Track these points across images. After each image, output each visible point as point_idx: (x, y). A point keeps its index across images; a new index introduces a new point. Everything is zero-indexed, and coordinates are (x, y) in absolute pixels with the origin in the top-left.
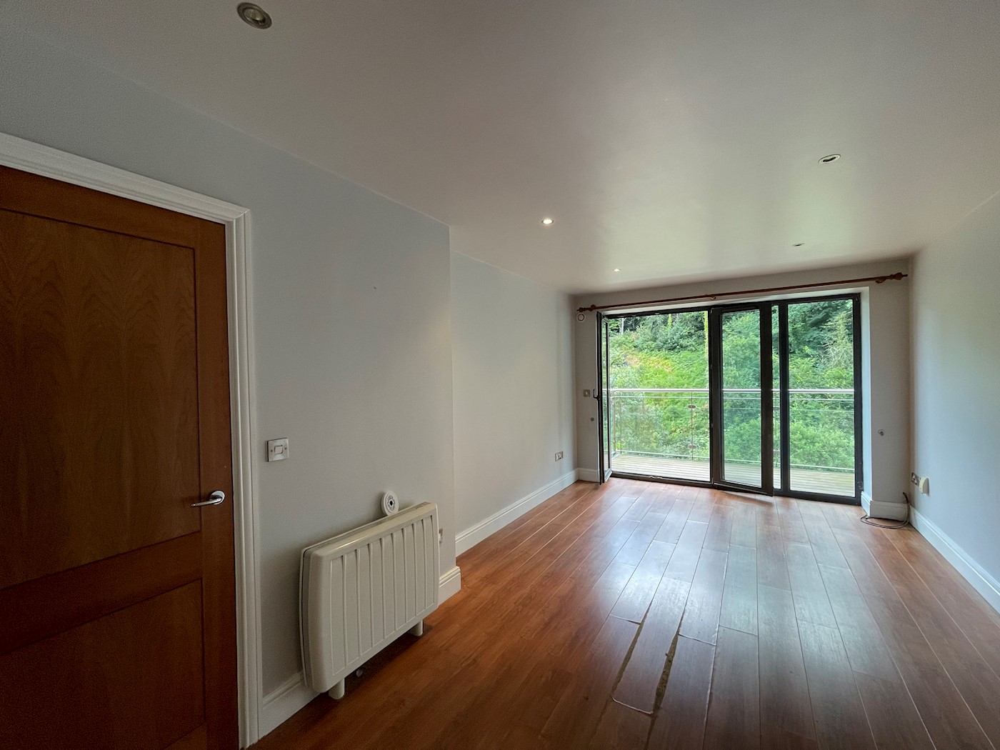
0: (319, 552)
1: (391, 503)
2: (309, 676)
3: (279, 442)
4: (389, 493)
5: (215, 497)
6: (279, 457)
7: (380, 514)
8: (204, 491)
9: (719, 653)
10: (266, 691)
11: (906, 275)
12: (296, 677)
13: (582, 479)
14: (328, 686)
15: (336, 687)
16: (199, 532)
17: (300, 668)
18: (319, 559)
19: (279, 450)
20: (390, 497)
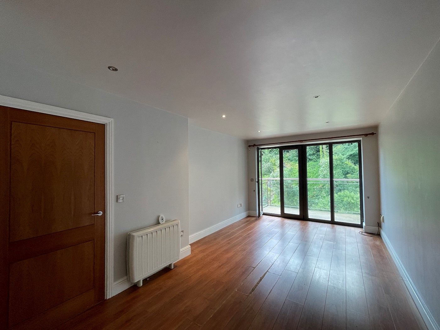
0: (134, 234)
1: (162, 219)
2: (129, 277)
3: (121, 196)
4: (161, 215)
5: (99, 213)
6: (121, 201)
7: (158, 223)
8: (96, 211)
9: (281, 278)
10: (115, 280)
11: (376, 134)
12: (126, 277)
13: (250, 215)
14: (136, 281)
15: (139, 282)
16: (94, 224)
17: (127, 275)
18: (133, 236)
19: (121, 198)
20: (162, 217)
